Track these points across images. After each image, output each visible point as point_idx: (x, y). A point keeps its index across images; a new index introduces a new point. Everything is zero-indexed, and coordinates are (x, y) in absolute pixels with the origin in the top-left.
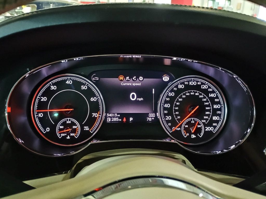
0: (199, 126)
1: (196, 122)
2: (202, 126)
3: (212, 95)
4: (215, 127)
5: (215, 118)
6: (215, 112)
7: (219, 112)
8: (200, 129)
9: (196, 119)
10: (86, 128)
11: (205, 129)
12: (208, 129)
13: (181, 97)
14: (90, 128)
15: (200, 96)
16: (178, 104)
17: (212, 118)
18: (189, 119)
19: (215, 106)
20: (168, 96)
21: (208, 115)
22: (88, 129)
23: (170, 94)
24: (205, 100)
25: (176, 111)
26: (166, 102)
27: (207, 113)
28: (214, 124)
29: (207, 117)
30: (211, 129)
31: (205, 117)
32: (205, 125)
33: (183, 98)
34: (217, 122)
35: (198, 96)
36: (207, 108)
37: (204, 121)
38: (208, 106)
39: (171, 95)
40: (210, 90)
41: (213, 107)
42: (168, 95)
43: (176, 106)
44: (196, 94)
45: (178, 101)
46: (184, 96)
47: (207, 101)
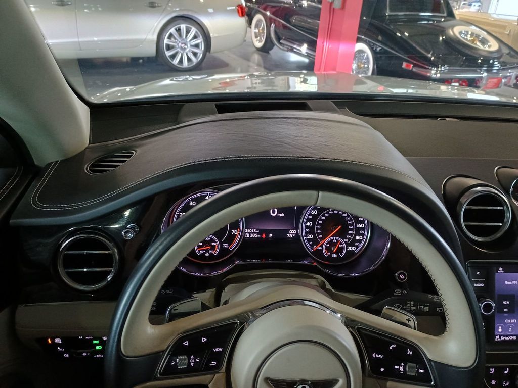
0: (340, 246)
1: (338, 241)
2: (344, 245)
4: (357, 247)
5: (358, 238)
6: (358, 232)
7: (362, 232)
8: (342, 248)
9: (338, 238)
10: (226, 245)
11: (347, 248)
12: (349, 248)
13: (324, 216)
14: (229, 246)
15: (344, 215)
16: (320, 222)
17: (354, 237)
18: (331, 238)
19: (359, 226)
20: (310, 214)
21: (351, 235)
22: (227, 246)
23: (313, 212)
24: (349, 219)
25: (318, 229)
26: (308, 220)
27: (350, 232)
28: (357, 244)
29: (349, 237)
30: (353, 248)
31: (347, 237)
32: (347, 245)
33: (326, 217)
34: (360, 241)
35: (342, 214)
36: (350, 227)
37: (347, 240)
38: (352, 225)
39: (314, 212)
41: (356, 226)
42: (310, 213)
43: (319, 224)
44: (340, 213)
45: (320, 219)
46: (327, 215)
47: (351, 220)
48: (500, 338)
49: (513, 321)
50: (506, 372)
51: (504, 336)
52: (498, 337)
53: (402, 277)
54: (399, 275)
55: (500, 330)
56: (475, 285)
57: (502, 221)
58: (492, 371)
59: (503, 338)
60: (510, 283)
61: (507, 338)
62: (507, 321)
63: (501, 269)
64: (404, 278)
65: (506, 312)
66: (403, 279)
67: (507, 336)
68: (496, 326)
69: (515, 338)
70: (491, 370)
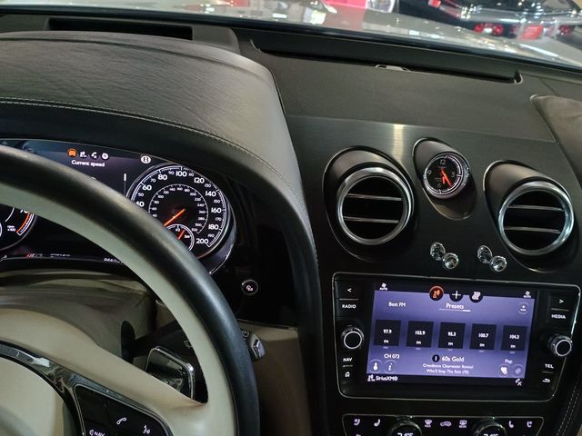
0: (186, 237)
1: (182, 230)
2: (192, 236)
3: (210, 194)
4: (211, 239)
5: (212, 227)
6: (212, 218)
7: (219, 219)
8: (189, 240)
9: (183, 226)
10: (11, 228)
11: (196, 241)
12: (200, 241)
13: (161, 193)
14: (17, 228)
15: (192, 194)
16: (156, 202)
17: (207, 226)
18: (173, 226)
19: (214, 210)
20: (141, 191)
21: (202, 222)
22: (14, 230)
23: (145, 188)
24: (199, 200)
25: (153, 212)
26: (138, 199)
27: (201, 219)
28: (210, 235)
29: (200, 225)
30: (204, 241)
31: (197, 225)
32: (196, 235)
33: (164, 195)
34: (215, 232)
35: (188, 193)
36: (201, 212)
37: (196, 230)
38: (204, 209)
39: (147, 188)
40: (207, 185)
41: (210, 211)
42: (141, 188)
43: (153, 205)
44: (186, 190)
45: (156, 199)
46: (167, 192)
47: (202, 202)
48: (374, 378)
49: (394, 356)
50: (376, 425)
51: (380, 375)
52: (372, 376)
53: (249, 288)
54: (247, 284)
55: (375, 368)
56: (343, 306)
57: (399, 218)
58: (357, 422)
59: (378, 378)
60: (396, 305)
61: (385, 379)
62: (387, 356)
63: (384, 285)
64: (252, 289)
65: (386, 344)
66: (250, 292)
67: (385, 376)
68: (370, 361)
69: (395, 379)
70: (356, 420)
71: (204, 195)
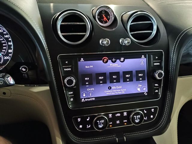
2: (2, 56)
3: (6, 36)
5: (10, 51)
6: (9, 47)
8: (1, 58)
11: (4, 58)
12: (6, 58)
17: (8, 51)
21: (5, 49)
28: (10, 55)
29: (4, 51)
30: (8, 58)
31: (3, 51)
32: (4, 56)
36: (4, 45)
37: (3, 53)
38: (5, 43)
40: (5, 33)
41: (8, 44)
47: (3, 40)
48: (84, 100)
49: (92, 89)
50: (88, 120)
51: (87, 98)
52: (83, 99)
55: (84, 95)
56: (65, 69)
58: (79, 120)
59: (86, 100)
60: (89, 67)
61: (89, 100)
62: (88, 90)
63: (82, 59)
64: (25, 70)
65: (87, 85)
67: (89, 98)
68: (81, 93)
69: (94, 99)
70: (79, 119)
71: (4, 37)
